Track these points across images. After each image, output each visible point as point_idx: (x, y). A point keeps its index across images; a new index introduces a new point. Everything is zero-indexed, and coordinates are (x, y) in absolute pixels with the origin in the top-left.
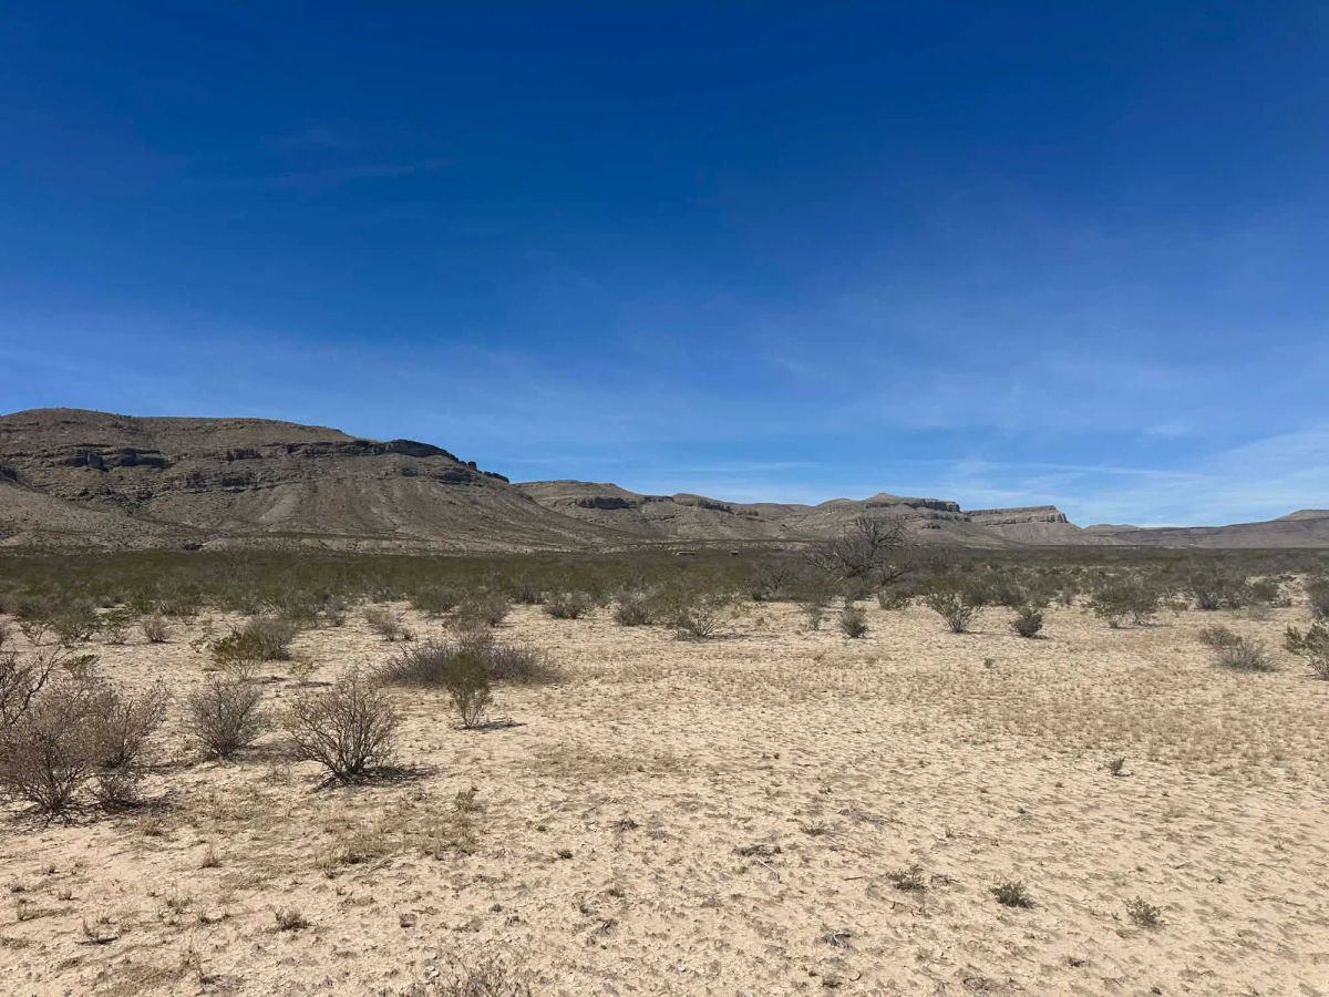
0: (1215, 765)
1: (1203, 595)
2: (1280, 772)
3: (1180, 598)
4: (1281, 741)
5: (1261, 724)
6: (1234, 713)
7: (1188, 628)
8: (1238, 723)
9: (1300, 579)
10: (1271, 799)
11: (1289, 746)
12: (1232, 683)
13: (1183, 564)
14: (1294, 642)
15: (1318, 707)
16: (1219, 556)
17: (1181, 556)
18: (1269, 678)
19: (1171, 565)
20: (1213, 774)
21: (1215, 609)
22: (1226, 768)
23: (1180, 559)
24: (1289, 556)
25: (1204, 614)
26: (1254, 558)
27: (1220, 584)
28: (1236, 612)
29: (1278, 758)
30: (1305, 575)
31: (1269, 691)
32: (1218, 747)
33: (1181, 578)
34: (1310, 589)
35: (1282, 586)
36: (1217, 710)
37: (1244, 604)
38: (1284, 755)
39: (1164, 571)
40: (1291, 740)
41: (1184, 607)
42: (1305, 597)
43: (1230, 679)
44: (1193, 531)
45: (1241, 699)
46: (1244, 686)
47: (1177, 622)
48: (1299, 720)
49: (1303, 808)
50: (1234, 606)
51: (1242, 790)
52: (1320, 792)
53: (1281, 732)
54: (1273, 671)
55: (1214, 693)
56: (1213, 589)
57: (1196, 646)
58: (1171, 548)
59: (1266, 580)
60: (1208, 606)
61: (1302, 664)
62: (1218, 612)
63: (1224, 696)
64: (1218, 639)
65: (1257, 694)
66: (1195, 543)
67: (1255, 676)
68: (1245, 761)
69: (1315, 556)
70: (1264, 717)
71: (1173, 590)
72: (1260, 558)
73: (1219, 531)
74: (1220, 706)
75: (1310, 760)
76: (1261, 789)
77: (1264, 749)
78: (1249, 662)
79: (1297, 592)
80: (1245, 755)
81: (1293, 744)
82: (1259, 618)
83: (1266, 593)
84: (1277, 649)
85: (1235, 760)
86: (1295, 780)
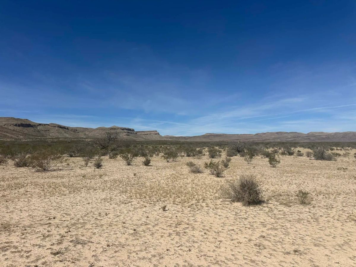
0: (189, 204)
1: (188, 153)
2: (204, 204)
3: (183, 154)
4: (204, 194)
5: (200, 189)
6: (194, 186)
7: (184, 162)
8: (194, 189)
9: (207, 149)
10: (203, 214)
11: (206, 195)
12: (193, 177)
13: (184, 145)
14: (207, 166)
15: (212, 183)
16: (191, 143)
17: (183, 143)
18: (201, 175)
19: (181, 146)
20: (189, 207)
21: (190, 156)
22: (192, 205)
23: (183, 144)
24: (205, 144)
25: (188, 158)
26: (198, 144)
27: (192, 150)
28: (194, 157)
29: (204, 200)
30: (207, 148)
31: (201, 179)
32: (190, 197)
33: (183, 149)
34: (209, 151)
35: (203, 150)
36: (190, 185)
37: (196, 155)
38: (205, 199)
39: (180, 147)
40: (207, 194)
41: (184, 156)
42: (208, 153)
43: (193, 176)
44: (186, 137)
45: (195, 182)
46: (196, 178)
47: (182, 160)
48: (208, 187)
49: (210, 217)
50: (194, 156)
51: (195, 212)
52: (214, 210)
53: (204, 191)
54: (202, 173)
55: (189, 180)
56: (190, 152)
57: (186, 166)
58: (181, 141)
59: (200, 149)
60: (188, 156)
61: (208, 171)
62: (191, 157)
63: (192, 181)
64: (191, 165)
65: (199, 180)
66: (187, 140)
67: (198, 174)
68: (196, 202)
69: (210, 144)
70: (200, 187)
71: (181, 152)
72: (199, 144)
73: (191, 137)
74: (190, 184)
75: (211, 200)
76: (200, 211)
77: (200, 197)
78: (197, 171)
79: (206, 152)
80: (196, 200)
81: (207, 195)
82: (199, 159)
83: (200, 152)
84: (203, 167)
85: (194, 202)
86: (208, 207)
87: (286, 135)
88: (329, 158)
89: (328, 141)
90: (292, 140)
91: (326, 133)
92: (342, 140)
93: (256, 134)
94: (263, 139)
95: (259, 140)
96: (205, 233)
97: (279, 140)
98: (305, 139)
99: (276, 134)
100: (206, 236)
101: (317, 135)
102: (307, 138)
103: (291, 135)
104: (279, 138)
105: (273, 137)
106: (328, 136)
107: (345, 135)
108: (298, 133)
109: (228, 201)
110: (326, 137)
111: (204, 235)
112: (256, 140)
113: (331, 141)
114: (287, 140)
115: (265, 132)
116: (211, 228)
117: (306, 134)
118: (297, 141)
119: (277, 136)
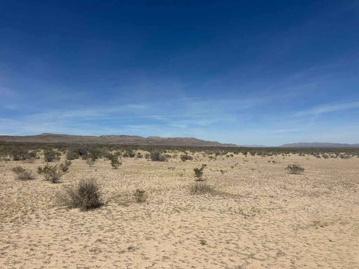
0: (13, 217)
1: (15, 156)
2: (33, 216)
3: (8, 157)
4: (34, 204)
5: (29, 198)
6: (21, 196)
7: (9, 167)
8: (21, 200)
9: (42, 151)
10: (30, 228)
11: (37, 205)
12: (21, 184)
13: (10, 147)
14: (40, 171)
15: (46, 190)
16: (21, 144)
17: (10, 144)
18: (32, 182)
19: (7, 147)
20: (11, 222)
21: (18, 160)
22: (16, 218)
23: (9, 145)
24: (40, 145)
25: (15, 162)
26: (30, 145)
27: (21, 153)
28: (24, 161)
29: (33, 211)
30: (43, 150)
31: (32, 186)
32: (14, 210)
33: (9, 151)
34: (45, 154)
35: (37, 153)
36: (16, 195)
37: (27, 159)
38: (35, 209)
39: (4, 149)
40: (38, 203)
41: (9, 160)
42: (43, 156)
43: (20, 184)
44: (15, 137)
45: (24, 190)
46: (25, 185)
47: (6, 165)
48: (40, 195)
49: (40, 229)
50: (24, 159)
51: (20, 226)
52: (45, 221)
53: (34, 201)
54: (34, 179)
55: (15, 189)
56: (18, 154)
57: (11, 173)
58: (7, 141)
59: (33, 152)
60: (16, 159)
61: (42, 177)
62: (19, 161)
63: (18, 190)
64: (18, 170)
65: (28, 188)
66: (15, 140)
67: (28, 182)
68: (23, 214)
69: (46, 145)
70: (30, 196)
71: (6, 155)
72: (33, 145)
73: (22, 137)
74: (16, 194)
75: (43, 209)
76: (27, 224)
77: (29, 208)
78: (28, 177)
79: (41, 155)
80: (23, 212)
81: (38, 204)
82: (31, 163)
83: (33, 155)
84: (35, 172)
85: (20, 214)
86: (38, 218)
87: (129, 138)
88: (163, 160)
89: (162, 144)
90: (134, 143)
91: (162, 138)
92: (173, 144)
93: (101, 137)
94: (108, 142)
95: (103, 143)
96: (32, 250)
97: (122, 143)
98: (144, 142)
99: (120, 137)
100: (32, 253)
101: (154, 139)
102: (147, 141)
103: (134, 138)
104: (122, 141)
105: (117, 139)
106: (163, 140)
107: (175, 140)
108: (140, 137)
109: (64, 208)
110: (161, 141)
111: (30, 252)
112: (100, 143)
113: (165, 145)
114: (130, 143)
115: (109, 135)
116: (40, 242)
117: (146, 138)
118: (138, 144)
119: (121, 139)
